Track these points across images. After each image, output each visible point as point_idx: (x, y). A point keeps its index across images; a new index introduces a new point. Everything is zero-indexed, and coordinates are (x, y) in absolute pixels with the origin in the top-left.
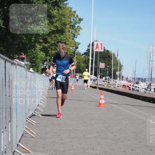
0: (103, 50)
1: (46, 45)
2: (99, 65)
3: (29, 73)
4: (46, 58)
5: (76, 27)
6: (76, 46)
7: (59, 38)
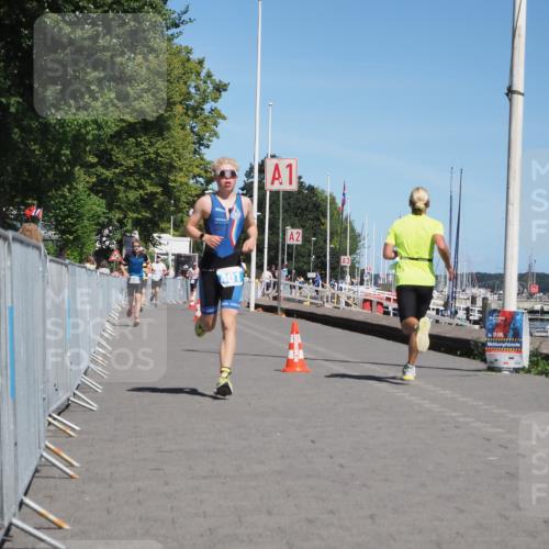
0: (294, 187)
1: (108, 174)
2: (284, 234)
3: (54, 265)
4: (110, 215)
5: (206, 113)
6: (209, 175)
7: (151, 150)
